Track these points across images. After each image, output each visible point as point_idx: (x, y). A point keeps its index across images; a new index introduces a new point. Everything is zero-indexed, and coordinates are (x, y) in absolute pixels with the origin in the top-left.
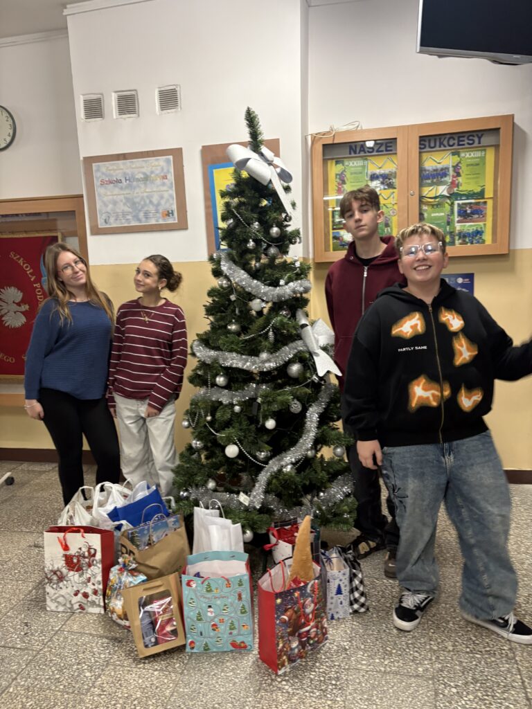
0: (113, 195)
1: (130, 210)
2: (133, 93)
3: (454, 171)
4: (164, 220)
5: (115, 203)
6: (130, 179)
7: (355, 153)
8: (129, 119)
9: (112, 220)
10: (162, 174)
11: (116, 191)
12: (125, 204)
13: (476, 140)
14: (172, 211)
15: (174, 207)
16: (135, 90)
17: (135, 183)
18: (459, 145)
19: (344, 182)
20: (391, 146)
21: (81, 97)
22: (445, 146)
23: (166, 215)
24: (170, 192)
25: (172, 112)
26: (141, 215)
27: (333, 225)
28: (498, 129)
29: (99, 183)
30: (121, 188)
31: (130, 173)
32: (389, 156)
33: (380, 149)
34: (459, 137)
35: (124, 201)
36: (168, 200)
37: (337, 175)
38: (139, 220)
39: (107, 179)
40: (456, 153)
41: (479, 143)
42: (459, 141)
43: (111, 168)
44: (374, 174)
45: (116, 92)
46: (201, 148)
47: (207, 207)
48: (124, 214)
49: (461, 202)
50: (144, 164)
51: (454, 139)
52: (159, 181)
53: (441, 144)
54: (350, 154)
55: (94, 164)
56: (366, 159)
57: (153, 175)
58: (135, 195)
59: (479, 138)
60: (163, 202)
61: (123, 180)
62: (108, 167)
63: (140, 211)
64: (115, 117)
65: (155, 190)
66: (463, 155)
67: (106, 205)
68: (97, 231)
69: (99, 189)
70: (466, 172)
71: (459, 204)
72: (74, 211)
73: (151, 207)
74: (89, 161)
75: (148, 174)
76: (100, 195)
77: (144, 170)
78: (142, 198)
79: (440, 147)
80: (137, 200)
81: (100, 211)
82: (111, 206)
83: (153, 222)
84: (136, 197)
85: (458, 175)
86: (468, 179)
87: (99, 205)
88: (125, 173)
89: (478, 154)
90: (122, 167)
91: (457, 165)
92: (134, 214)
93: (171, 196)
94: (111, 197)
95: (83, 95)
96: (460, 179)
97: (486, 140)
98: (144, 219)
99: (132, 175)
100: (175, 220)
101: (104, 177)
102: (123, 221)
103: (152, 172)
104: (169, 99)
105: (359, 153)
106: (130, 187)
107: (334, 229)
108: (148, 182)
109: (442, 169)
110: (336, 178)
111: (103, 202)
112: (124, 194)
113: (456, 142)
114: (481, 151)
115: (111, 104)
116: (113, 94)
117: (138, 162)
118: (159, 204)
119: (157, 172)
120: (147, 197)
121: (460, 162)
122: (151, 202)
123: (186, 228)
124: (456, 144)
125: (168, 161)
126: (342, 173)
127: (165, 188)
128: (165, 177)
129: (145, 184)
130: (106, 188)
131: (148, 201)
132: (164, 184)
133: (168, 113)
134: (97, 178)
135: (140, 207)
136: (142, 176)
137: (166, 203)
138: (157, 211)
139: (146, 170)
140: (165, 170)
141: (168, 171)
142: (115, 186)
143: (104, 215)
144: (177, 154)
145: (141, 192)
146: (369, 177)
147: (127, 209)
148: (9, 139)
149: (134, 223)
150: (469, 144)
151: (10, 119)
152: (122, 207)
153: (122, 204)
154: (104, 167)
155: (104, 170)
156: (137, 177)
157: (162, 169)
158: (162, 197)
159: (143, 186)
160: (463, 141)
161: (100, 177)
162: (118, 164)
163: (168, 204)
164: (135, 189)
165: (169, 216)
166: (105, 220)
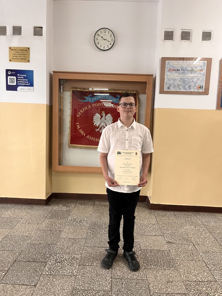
1: (182, 84)
2: (189, 31)
4: (198, 90)
5: (175, 80)
6: (184, 70)
9: (171, 88)
10: (200, 69)
11: (176, 74)
12: (179, 81)
15: (204, 85)
16: (191, 30)
17: (186, 72)
24: (203, 77)
25: (208, 42)
26: (187, 86)
29: (168, 70)
30: (179, 73)
31: (184, 67)
35: (179, 79)
36: (201, 81)
38: (185, 89)
39: (172, 69)
43: (175, 64)
45: (181, 29)
46: (220, 59)
48: (178, 86)
50: (192, 64)
52: (198, 72)
55: (166, 61)
57: (196, 69)
58: (186, 77)
60: (198, 82)
61: (181, 70)
65: (196, 76)
68: (162, 92)
69: (167, 73)
73: (192, 83)
74: (164, 59)
75: (194, 68)
76: (167, 75)
78: (189, 79)
80: (186, 80)
81: (166, 83)
82: (172, 81)
83: (192, 90)
87: (166, 80)
88: (182, 67)
92: (183, 86)
93: (203, 79)
94: (173, 77)
95: (165, 29)
98: (188, 89)
99: (186, 68)
100: (203, 90)
102: (177, 89)
104: (207, 36)
106: (183, 73)
108: (193, 72)
111: (168, 79)
112: (180, 76)
117: (190, 62)
118: (196, 82)
119: (198, 68)
120: (191, 79)
122: (193, 81)
123: (208, 94)
125: (204, 63)
127: (201, 76)
130: (171, 73)
131: (191, 81)
132: (200, 74)
133: (206, 42)
134: (167, 68)
135: (187, 83)
136: (190, 69)
138: (195, 86)
139: (193, 66)
140: (202, 67)
141: (204, 68)
142: (176, 72)
144: (209, 61)
145: (189, 76)
147: (180, 83)
148: (109, 46)
149: (182, 90)
151: (112, 36)
152: (177, 82)
154: (172, 63)
155: (171, 64)
156: (188, 69)
158: (199, 79)
159: (190, 73)
161: (169, 67)
162: (179, 62)
163: (201, 83)
164: (186, 74)
165: (201, 88)
166: (168, 88)
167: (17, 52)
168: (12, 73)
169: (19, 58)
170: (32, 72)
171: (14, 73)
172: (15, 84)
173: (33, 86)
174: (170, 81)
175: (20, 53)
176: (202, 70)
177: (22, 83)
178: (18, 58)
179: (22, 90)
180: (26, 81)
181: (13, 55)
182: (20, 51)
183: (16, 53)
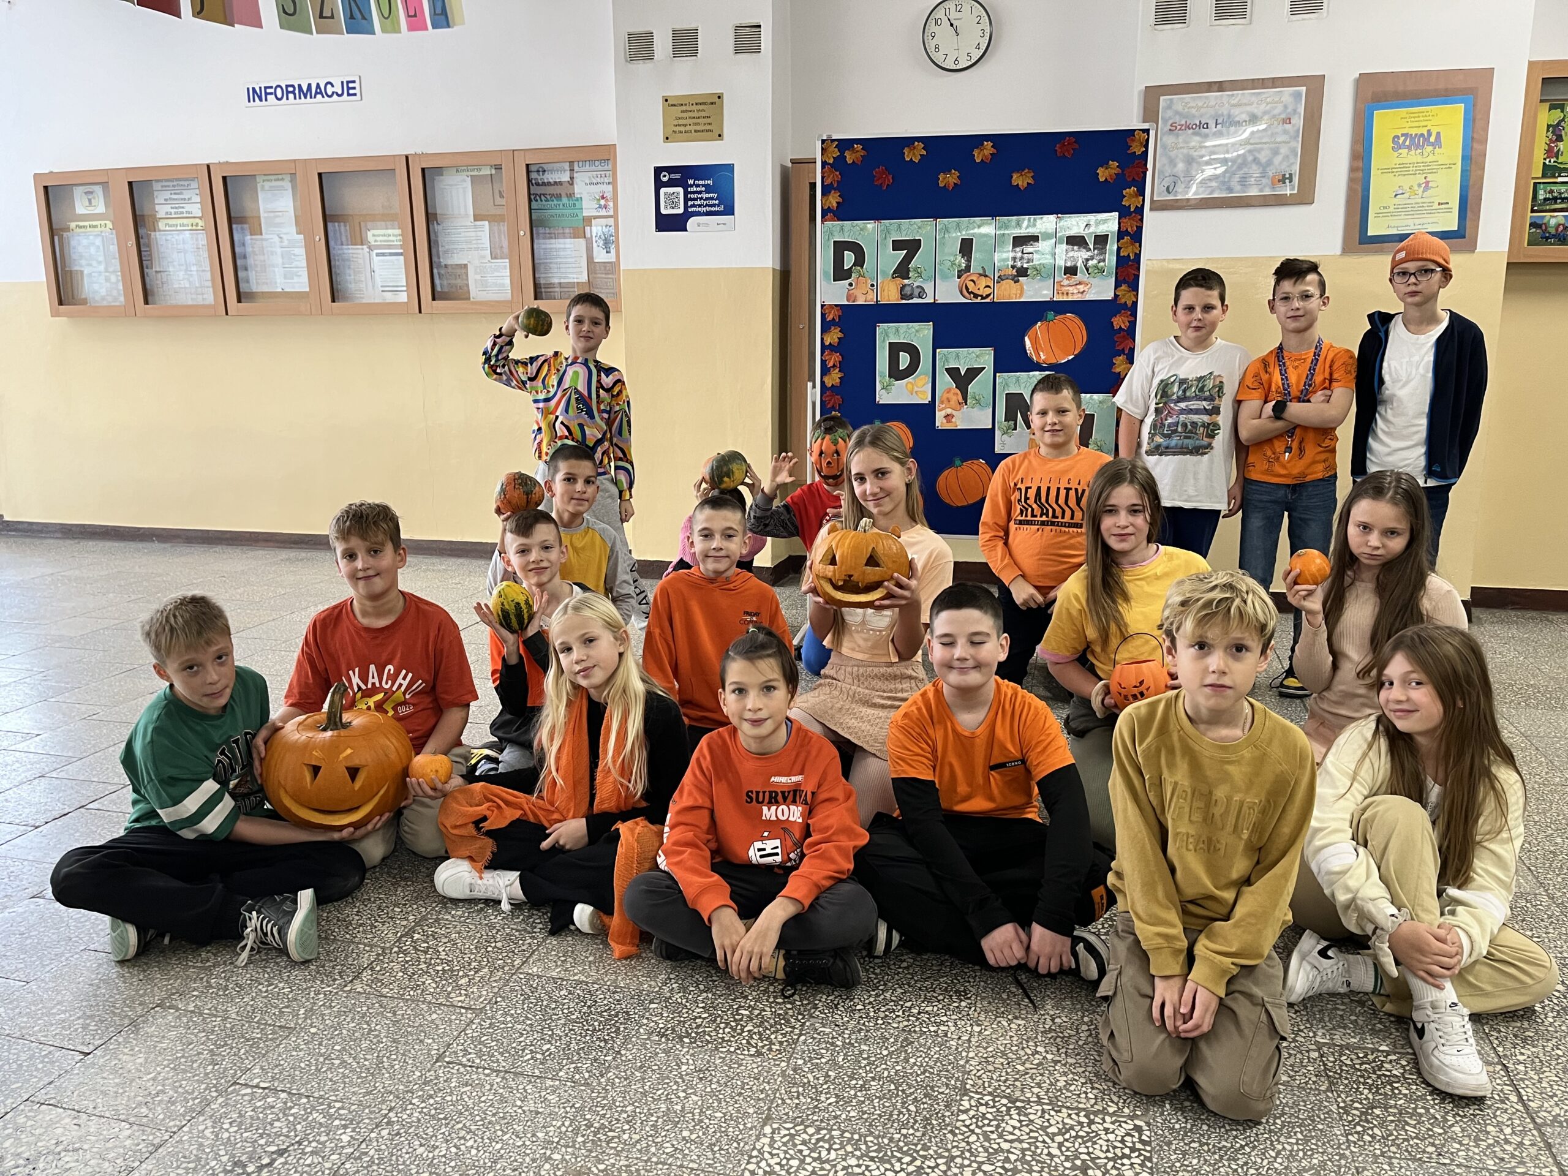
6: (1224, 122)
8: (1231, 27)
9: (1180, 187)
10: (1283, 116)
11: (1196, 141)
14: (1291, 175)
15: (1296, 169)
17: (1232, 129)
19: (1558, 138)
23: (1279, 181)
24: (1293, 144)
25: (1310, 19)
26: (1235, 180)
29: (1168, 127)
30: (1206, 137)
31: (1225, 112)
36: (1287, 157)
38: (1229, 189)
39: (1183, 122)
43: (1192, 104)
46: (1356, 76)
50: (1254, 99)
55: (1162, 98)
57: (1266, 118)
60: (1277, 160)
61: (1212, 124)
62: (1187, 103)
63: (1234, 173)
64: (1206, 24)
65: (1266, 140)
67: (1173, 163)
69: (1166, 138)
73: (1254, 167)
74: (1155, 92)
75: (1259, 114)
76: (1164, 147)
77: (1252, 108)
80: (1231, 156)
81: (1161, 172)
82: (1181, 165)
83: (1253, 192)
87: (1160, 162)
88: (1216, 114)
90: (1213, 102)
92: (1222, 179)
93: (1293, 150)
94: (1186, 150)
98: (1239, 188)
99: (1229, 117)
100: (1293, 189)
101: (1177, 119)
102: (1202, 190)
103: (1266, 113)
106: (1222, 134)
110: (1548, 131)
111: (1169, 157)
112: (1209, 146)
117: (1243, 95)
118: (1269, 163)
119: (1275, 112)
120: (1251, 152)
122: (1255, 159)
123: (1310, 202)
125: (1298, 95)
127: (1284, 138)
130: (1178, 136)
131: (1250, 159)
132: (1283, 132)
133: (1304, 20)
134: (1165, 121)
135: (1236, 167)
136: (1247, 118)
137: (1282, 162)
138: (1264, 174)
139: (1256, 108)
140: (1289, 110)
141: (1295, 112)
142: (1194, 134)
143: (1168, 179)
144: (1315, 86)
148: (975, 55)
149: (1220, 194)
151: (985, 19)
154: (1180, 101)
155: (1179, 107)
156: (1237, 119)
157: (1286, 107)
158: (1276, 153)
161: (1170, 118)
162: (1206, 98)
163: (1285, 164)
165: (1284, 183)
166: (1168, 188)
167: (686, 111)
168: (674, 176)
169: (693, 128)
170: (730, 168)
171: (678, 176)
172: (681, 211)
173: (733, 214)
174: (1176, 165)
175: (696, 114)
176: (1288, 121)
177: (700, 206)
178: (688, 128)
179: (701, 228)
180: (712, 199)
181: (676, 123)
182: (695, 108)
183: (685, 115)
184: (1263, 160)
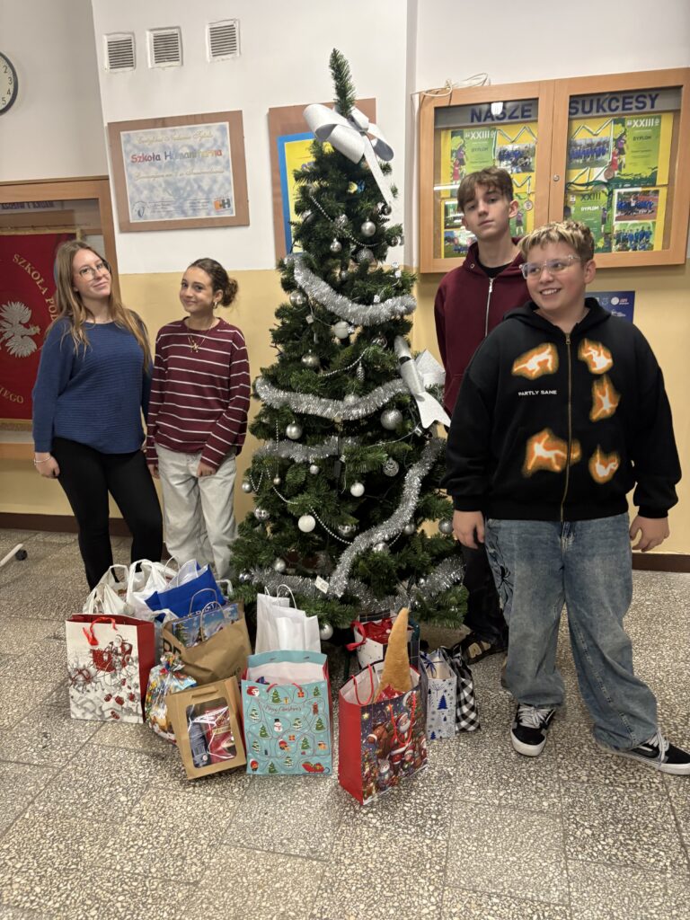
0: (148, 177)
1: (172, 198)
2: (175, 31)
3: (616, 146)
4: (218, 213)
5: (152, 188)
6: (171, 155)
7: (479, 120)
8: (169, 67)
9: (148, 213)
10: (215, 149)
11: (153, 171)
12: (165, 190)
13: (648, 102)
14: (228, 200)
15: (231, 195)
16: (178, 27)
17: (178, 161)
18: (624, 109)
19: (462, 162)
20: (530, 111)
21: (105, 37)
22: (604, 111)
23: (221, 206)
24: (226, 173)
25: (228, 59)
26: (187, 205)
27: (446, 223)
28: (679, 88)
29: (129, 160)
30: (160, 168)
31: (171, 146)
32: (527, 125)
33: (515, 115)
34: (624, 98)
35: (163, 185)
36: (223, 185)
37: (452, 152)
38: (184, 212)
39: (141, 155)
40: (619, 121)
41: (652, 106)
42: (624, 104)
43: (145, 139)
44: (504, 151)
45: (151, 30)
46: (267, 111)
47: (275, 195)
48: (164, 204)
49: (623, 191)
50: (190, 134)
51: (618, 101)
52: (210, 159)
53: (600, 107)
54: (472, 121)
55: (122, 133)
56: (495, 130)
57: (202, 150)
58: (179, 177)
59: (653, 100)
60: (216, 188)
61: (163, 157)
62: (141, 138)
63: (185, 200)
64: (150, 66)
65: (205, 170)
66: (628, 123)
67: (139, 191)
68: (128, 228)
69: (130, 169)
70: (632, 148)
71: (619, 194)
72: (98, 199)
73: (200, 194)
74: (116, 128)
75: (196, 147)
76: (130, 177)
77: (190, 142)
78: (188, 182)
79: (598, 111)
80: (181, 185)
81: (132, 199)
82: (146, 192)
83: (202, 215)
84: (180, 181)
85: (621, 152)
86: (635, 157)
87: (130, 190)
88: (164, 147)
89: (650, 123)
90: (160, 137)
91: (620, 138)
92: (177, 204)
93: (227, 179)
94: (146, 180)
95: (108, 35)
96: (623, 158)
97: (661, 103)
98: (190, 212)
99: (174, 150)
100: (232, 213)
101: (136, 152)
102: (163, 214)
103: (201, 145)
104: (224, 40)
105: (485, 120)
106: (171, 164)
107: (446, 228)
108: (196, 159)
109: (599, 144)
110: (452, 156)
111: (135, 186)
112: (163, 176)
113: (620, 104)
114: (655, 118)
115: (145, 48)
116: (148, 33)
117: (183, 130)
118: (210, 191)
119: (208, 145)
120: (196, 180)
121: (624, 134)
122: (200, 187)
123: (247, 224)
124: (620, 108)
125: (222, 129)
126: (460, 149)
127: (219, 168)
128: (218, 153)
129: (192, 162)
130: (138, 168)
131: (196, 187)
132: (217, 163)
133: (223, 60)
134: (127, 154)
135: (185, 195)
136: (188, 151)
137: (220, 189)
138: (208, 200)
139: (194, 142)
140: (219, 143)
141: (223, 144)
142: (151, 165)
143: (137, 205)
144: (234, 120)
145: (187, 172)
146: (497, 154)
147: (167, 197)
148: (8, 99)
149: (178, 217)
150: (638, 108)
151: (9, 69)
152: (160, 195)
153: (160, 189)
154: (137, 136)
155: (136, 141)
156: (180, 151)
157: (215, 140)
158: (215, 181)
159: (189, 165)
160: (631, 103)
161: (131, 151)
162: (154, 133)
163: (223, 191)
164: (178, 169)
165: (224, 207)
166: (139, 212)
174: (141, 193)
184: (206, 188)
